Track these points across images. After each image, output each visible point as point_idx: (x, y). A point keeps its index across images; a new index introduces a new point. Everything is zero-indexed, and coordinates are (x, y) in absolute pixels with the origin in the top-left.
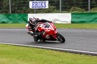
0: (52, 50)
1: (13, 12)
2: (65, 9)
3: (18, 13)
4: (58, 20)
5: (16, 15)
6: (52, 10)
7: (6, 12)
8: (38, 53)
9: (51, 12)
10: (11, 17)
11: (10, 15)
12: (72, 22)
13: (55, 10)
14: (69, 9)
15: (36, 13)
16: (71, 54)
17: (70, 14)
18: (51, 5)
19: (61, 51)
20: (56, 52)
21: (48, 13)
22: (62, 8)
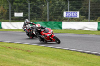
0: (81, 52)
1: (50, 20)
2: (93, 19)
3: (54, 21)
4: (86, 28)
5: (53, 22)
6: (82, 19)
7: (45, 20)
8: (70, 54)
9: (81, 21)
10: (48, 24)
11: (47, 23)
12: (99, 30)
13: (85, 19)
14: (96, 18)
15: (69, 21)
16: (97, 56)
17: (97, 23)
18: (82, 15)
19: (88, 53)
20: (84, 54)
21: (79, 21)
22: (90, 18)
